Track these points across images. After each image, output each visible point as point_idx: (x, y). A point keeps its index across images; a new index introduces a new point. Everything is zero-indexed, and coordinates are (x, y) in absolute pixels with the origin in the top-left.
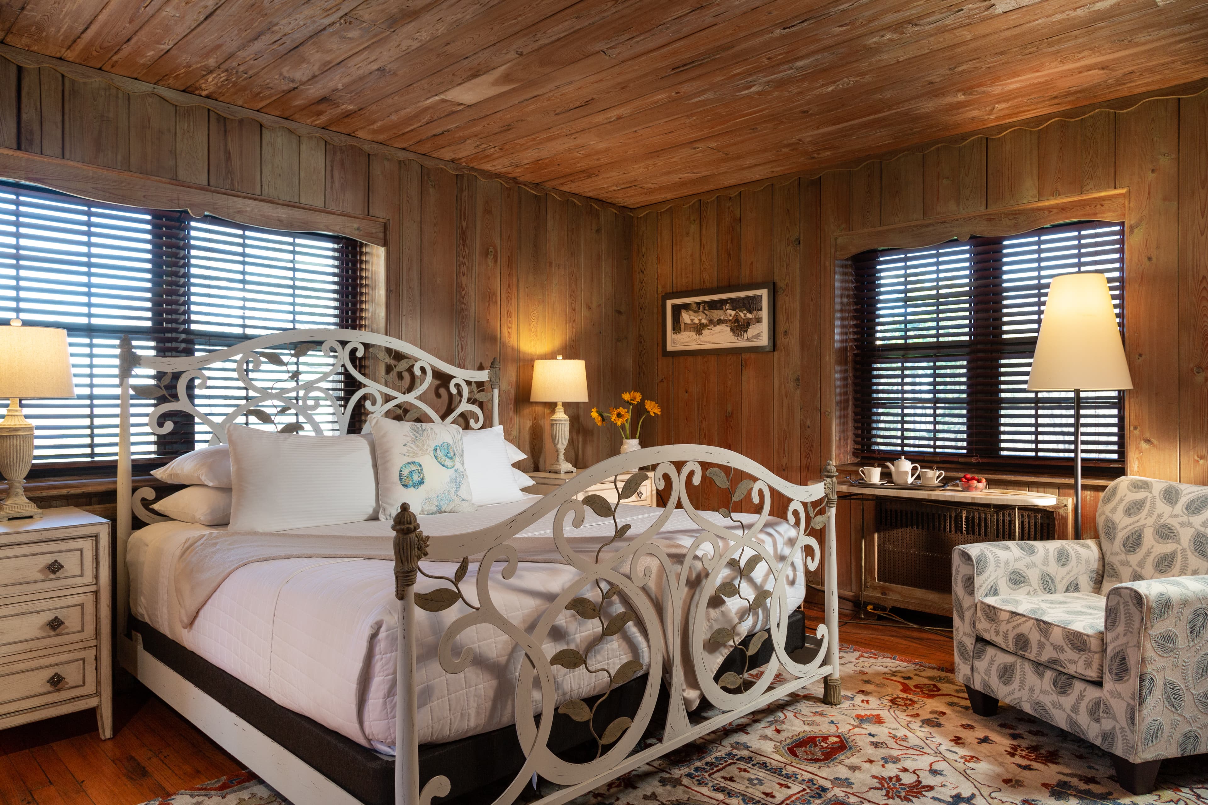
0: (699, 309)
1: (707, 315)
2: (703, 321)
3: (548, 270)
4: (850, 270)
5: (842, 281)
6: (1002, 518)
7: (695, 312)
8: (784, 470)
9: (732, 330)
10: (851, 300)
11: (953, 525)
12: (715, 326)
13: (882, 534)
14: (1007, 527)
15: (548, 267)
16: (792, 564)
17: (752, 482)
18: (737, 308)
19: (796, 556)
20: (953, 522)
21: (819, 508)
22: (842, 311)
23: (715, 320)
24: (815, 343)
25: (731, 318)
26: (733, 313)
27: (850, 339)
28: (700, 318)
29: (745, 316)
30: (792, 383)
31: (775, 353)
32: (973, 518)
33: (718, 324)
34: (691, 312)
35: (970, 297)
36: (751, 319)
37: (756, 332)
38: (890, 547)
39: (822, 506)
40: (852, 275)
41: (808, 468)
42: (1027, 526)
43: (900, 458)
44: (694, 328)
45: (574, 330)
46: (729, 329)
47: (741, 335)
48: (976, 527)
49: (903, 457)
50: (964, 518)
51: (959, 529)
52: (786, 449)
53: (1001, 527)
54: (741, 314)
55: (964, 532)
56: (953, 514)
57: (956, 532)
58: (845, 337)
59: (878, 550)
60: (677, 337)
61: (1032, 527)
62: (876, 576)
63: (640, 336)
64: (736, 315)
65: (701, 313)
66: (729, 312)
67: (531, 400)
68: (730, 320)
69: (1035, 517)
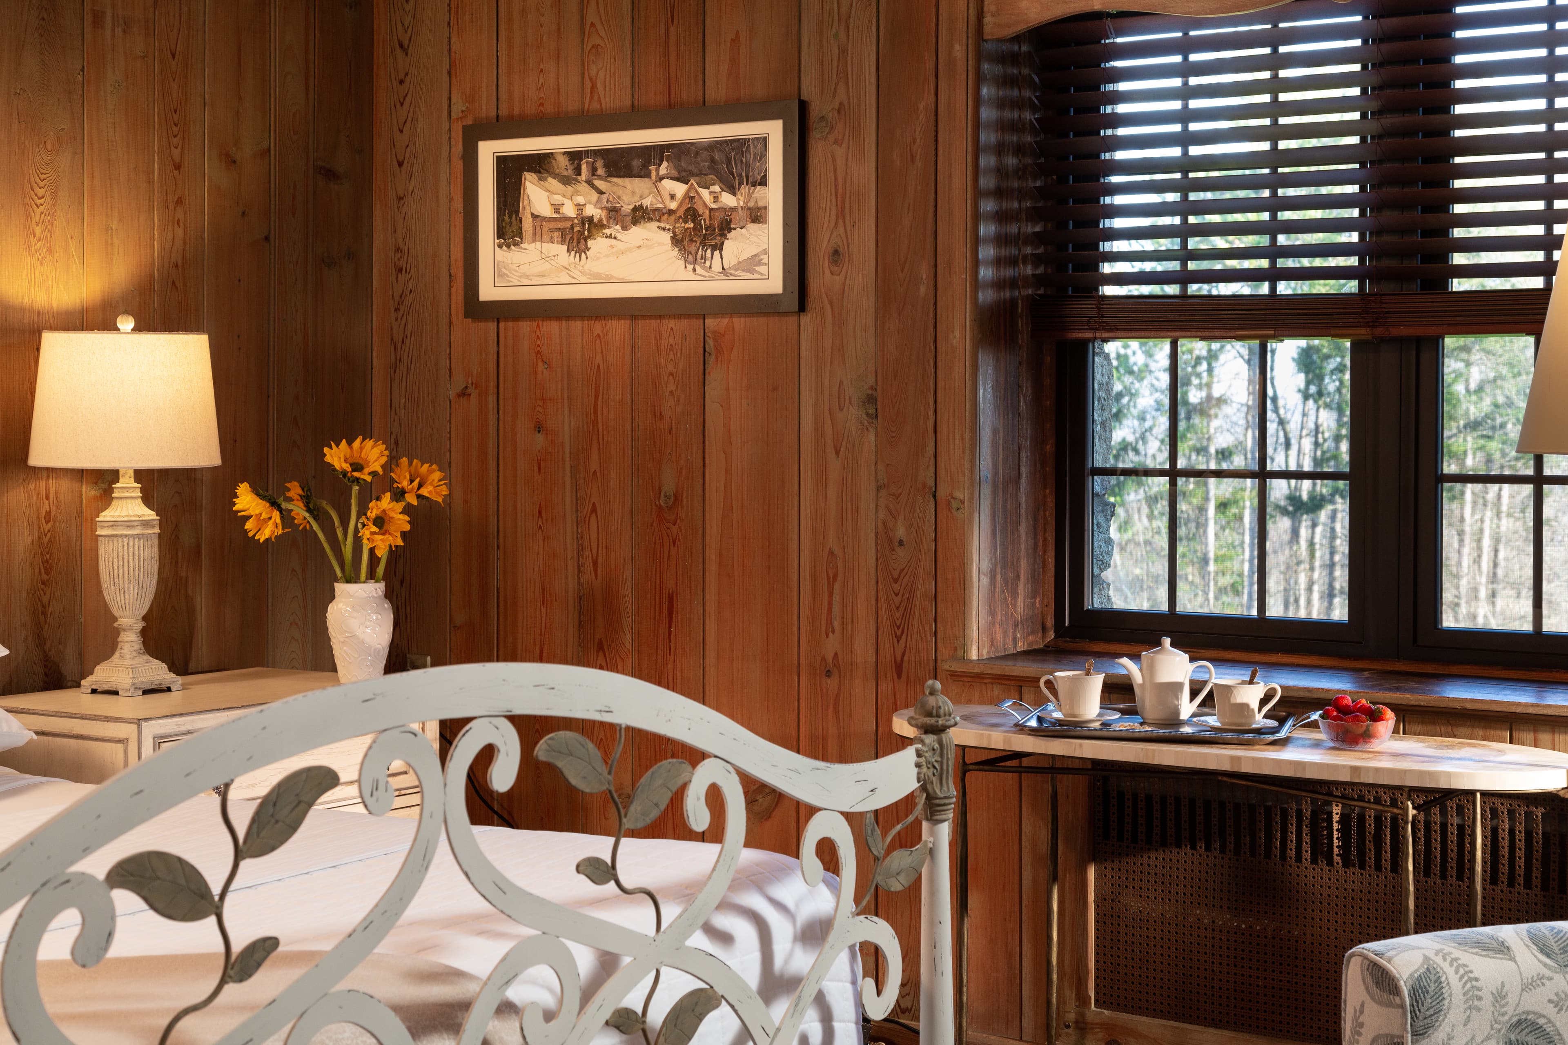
0: (578, 171)
1: (601, 193)
2: (591, 211)
3: (88, 36)
4: (1025, 71)
5: (1001, 104)
6: (1438, 819)
7: (566, 181)
8: (829, 674)
9: (676, 241)
10: (1029, 161)
11: (1307, 839)
12: (625, 228)
13: (1109, 864)
14: (1453, 846)
15: (88, 29)
16: (821, 1001)
17: (687, 767)
18: (692, 174)
19: (833, 970)
20: (1305, 830)
21: (899, 827)
22: (999, 193)
23: (627, 209)
24: (923, 290)
25: (673, 205)
26: (680, 189)
27: (1025, 278)
28: (581, 200)
29: (716, 200)
30: (854, 410)
31: (806, 319)
32: (1361, 818)
33: (635, 222)
34: (552, 183)
35: (1363, 165)
36: (734, 209)
37: (748, 251)
38: (1133, 903)
39: (911, 818)
40: (1032, 85)
41: (899, 668)
42: (1506, 843)
43: (1159, 644)
44: (562, 231)
45: (180, 232)
46: (667, 237)
47: (704, 258)
48: (1370, 846)
49: (1167, 641)
50: (1336, 818)
51: (1321, 852)
52: (836, 607)
53: (1437, 845)
54: (705, 193)
55: (1337, 859)
56: (1307, 808)
57: (1314, 861)
58: (1008, 272)
59: (1097, 914)
60: (511, 257)
61: (1521, 844)
62: (1092, 994)
63: (398, 250)
64: (689, 197)
65: (584, 187)
66: (669, 185)
67: (34, 460)
68: (671, 212)
69: (1528, 814)
